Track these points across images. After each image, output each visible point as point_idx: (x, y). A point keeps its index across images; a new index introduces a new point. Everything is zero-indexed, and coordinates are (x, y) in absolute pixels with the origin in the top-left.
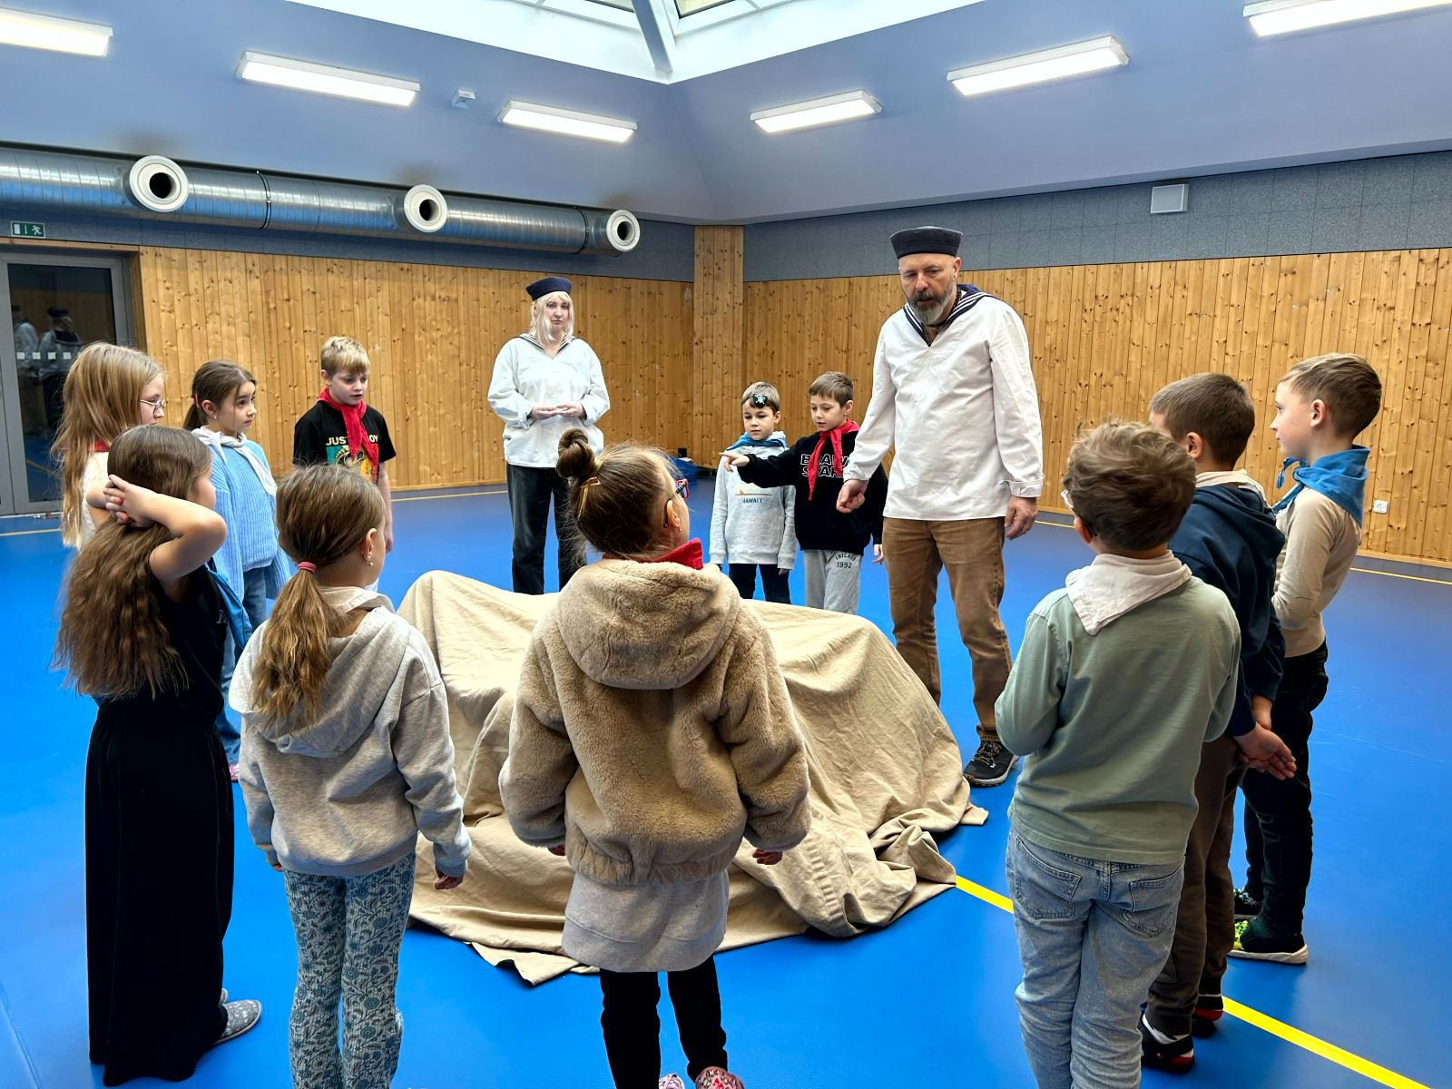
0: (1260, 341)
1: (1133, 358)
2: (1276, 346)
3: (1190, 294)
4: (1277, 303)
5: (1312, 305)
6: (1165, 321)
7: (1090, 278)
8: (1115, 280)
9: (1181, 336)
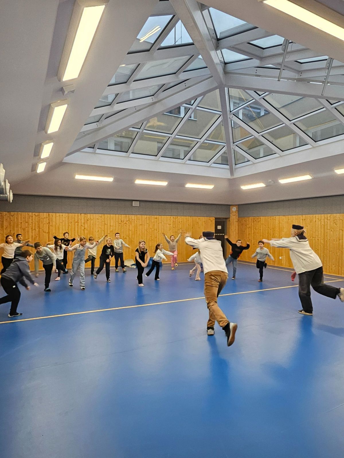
0: (153, 230)
1: (130, 233)
2: (155, 231)
3: (140, 221)
4: (154, 223)
5: (160, 224)
6: (136, 226)
7: (120, 217)
8: (126, 218)
9: (139, 228)
